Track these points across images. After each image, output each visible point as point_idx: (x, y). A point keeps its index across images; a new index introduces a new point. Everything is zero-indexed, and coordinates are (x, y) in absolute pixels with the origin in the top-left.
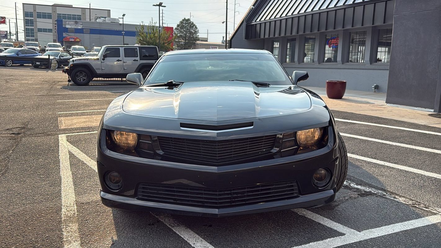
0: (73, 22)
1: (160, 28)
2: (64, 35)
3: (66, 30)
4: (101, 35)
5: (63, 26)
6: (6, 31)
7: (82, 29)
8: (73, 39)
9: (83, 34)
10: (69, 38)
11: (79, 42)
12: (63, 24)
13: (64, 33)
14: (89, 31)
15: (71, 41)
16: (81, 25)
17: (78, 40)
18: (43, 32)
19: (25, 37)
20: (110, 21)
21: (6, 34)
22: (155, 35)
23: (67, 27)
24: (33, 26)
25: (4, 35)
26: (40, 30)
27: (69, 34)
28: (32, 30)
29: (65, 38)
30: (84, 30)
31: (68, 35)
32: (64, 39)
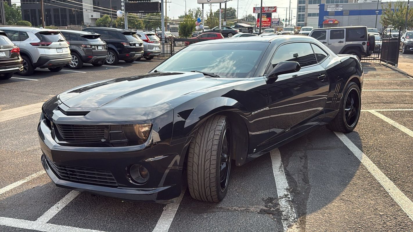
0: (334, 6)
1: (408, 4)
2: (325, 18)
3: (327, 13)
4: (360, 16)
5: (325, 10)
6: (279, 19)
7: (342, 11)
8: (332, 21)
9: (342, 16)
10: (328, 21)
11: (337, 24)
12: (325, 8)
13: (324, 17)
14: (349, 12)
15: (331, 24)
16: (341, 7)
17: (336, 22)
18: (313, 16)
19: (297, 22)
20: (371, 1)
21: (279, 21)
22: (402, 13)
23: (328, 11)
24: (304, 12)
25: (277, 22)
26: (310, 15)
27: (330, 17)
28: (303, 15)
29: (325, 21)
30: (344, 13)
31: (328, 18)
32: (323, 22)
